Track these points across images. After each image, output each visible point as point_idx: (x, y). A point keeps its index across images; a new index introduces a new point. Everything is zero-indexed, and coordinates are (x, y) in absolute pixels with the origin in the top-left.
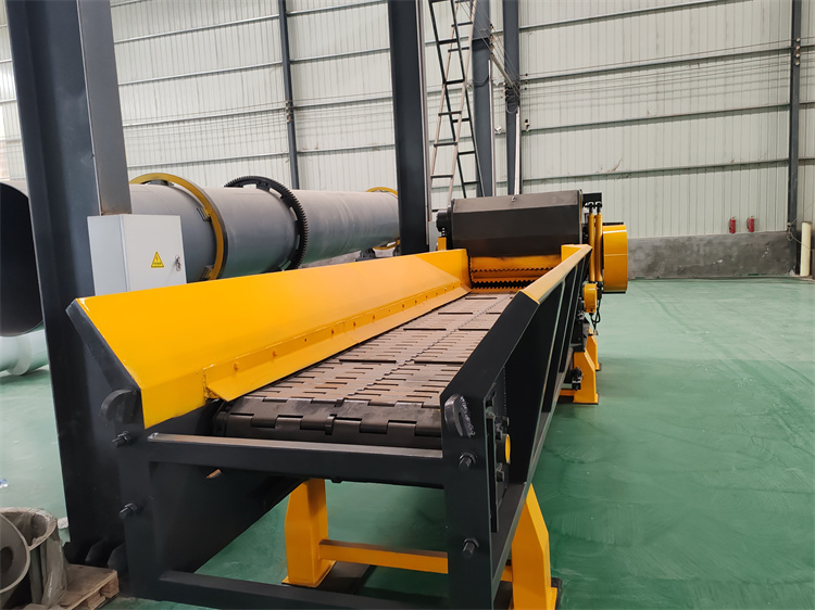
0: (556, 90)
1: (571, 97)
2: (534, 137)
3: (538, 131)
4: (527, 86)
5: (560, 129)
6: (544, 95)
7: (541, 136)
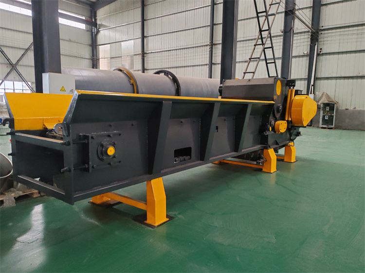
0: (339, 34)
1: (346, 37)
2: (324, 57)
3: (326, 54)
4: (323, 32)
5: (338, 53)
6: (332, 36)
7: (328, 56)
